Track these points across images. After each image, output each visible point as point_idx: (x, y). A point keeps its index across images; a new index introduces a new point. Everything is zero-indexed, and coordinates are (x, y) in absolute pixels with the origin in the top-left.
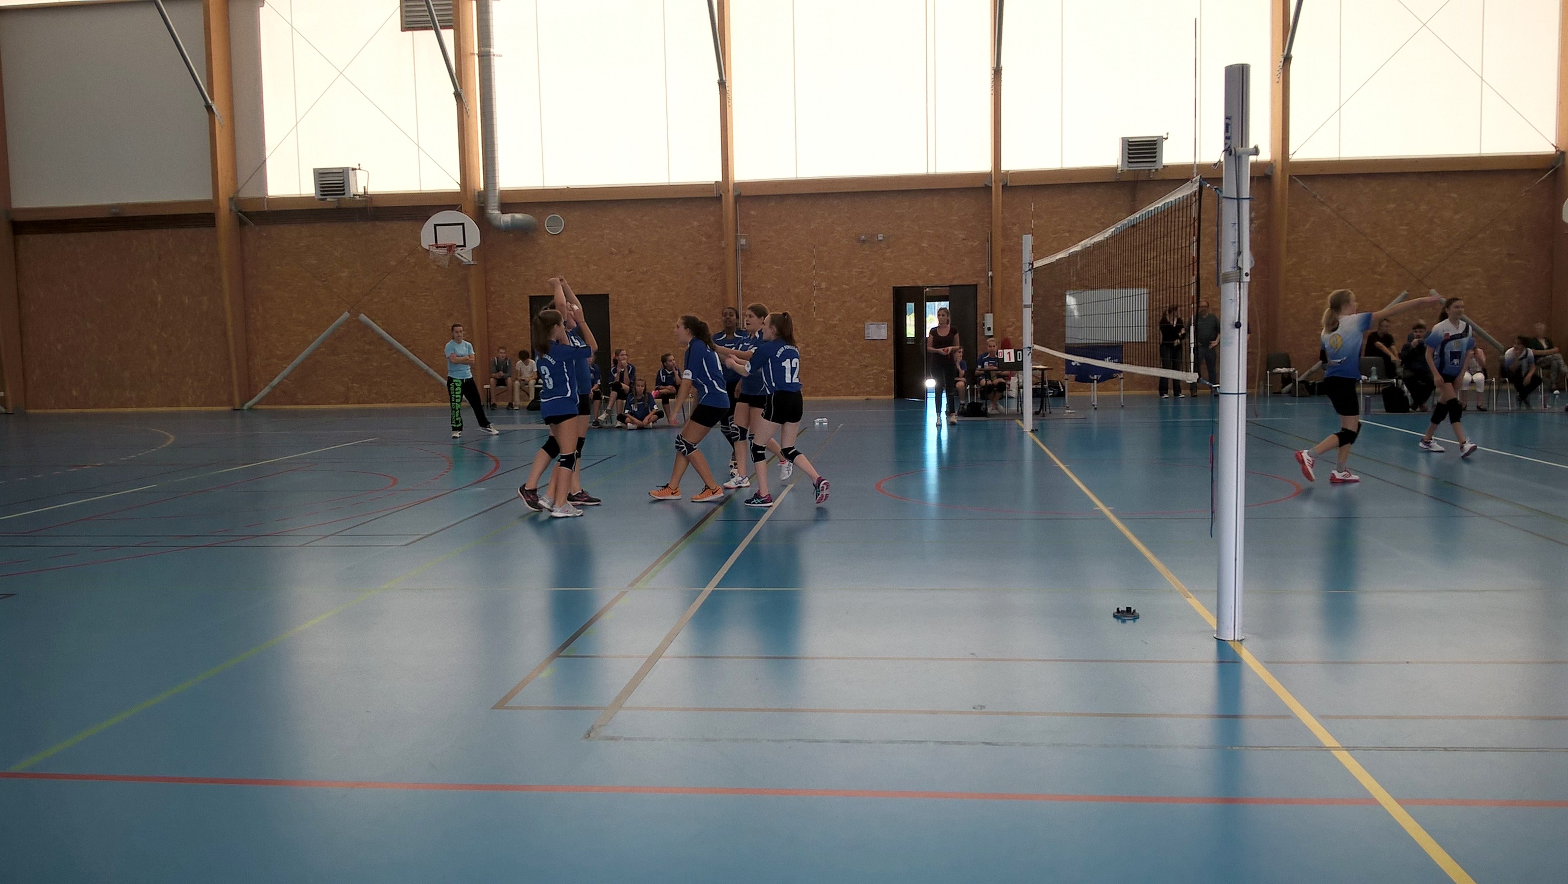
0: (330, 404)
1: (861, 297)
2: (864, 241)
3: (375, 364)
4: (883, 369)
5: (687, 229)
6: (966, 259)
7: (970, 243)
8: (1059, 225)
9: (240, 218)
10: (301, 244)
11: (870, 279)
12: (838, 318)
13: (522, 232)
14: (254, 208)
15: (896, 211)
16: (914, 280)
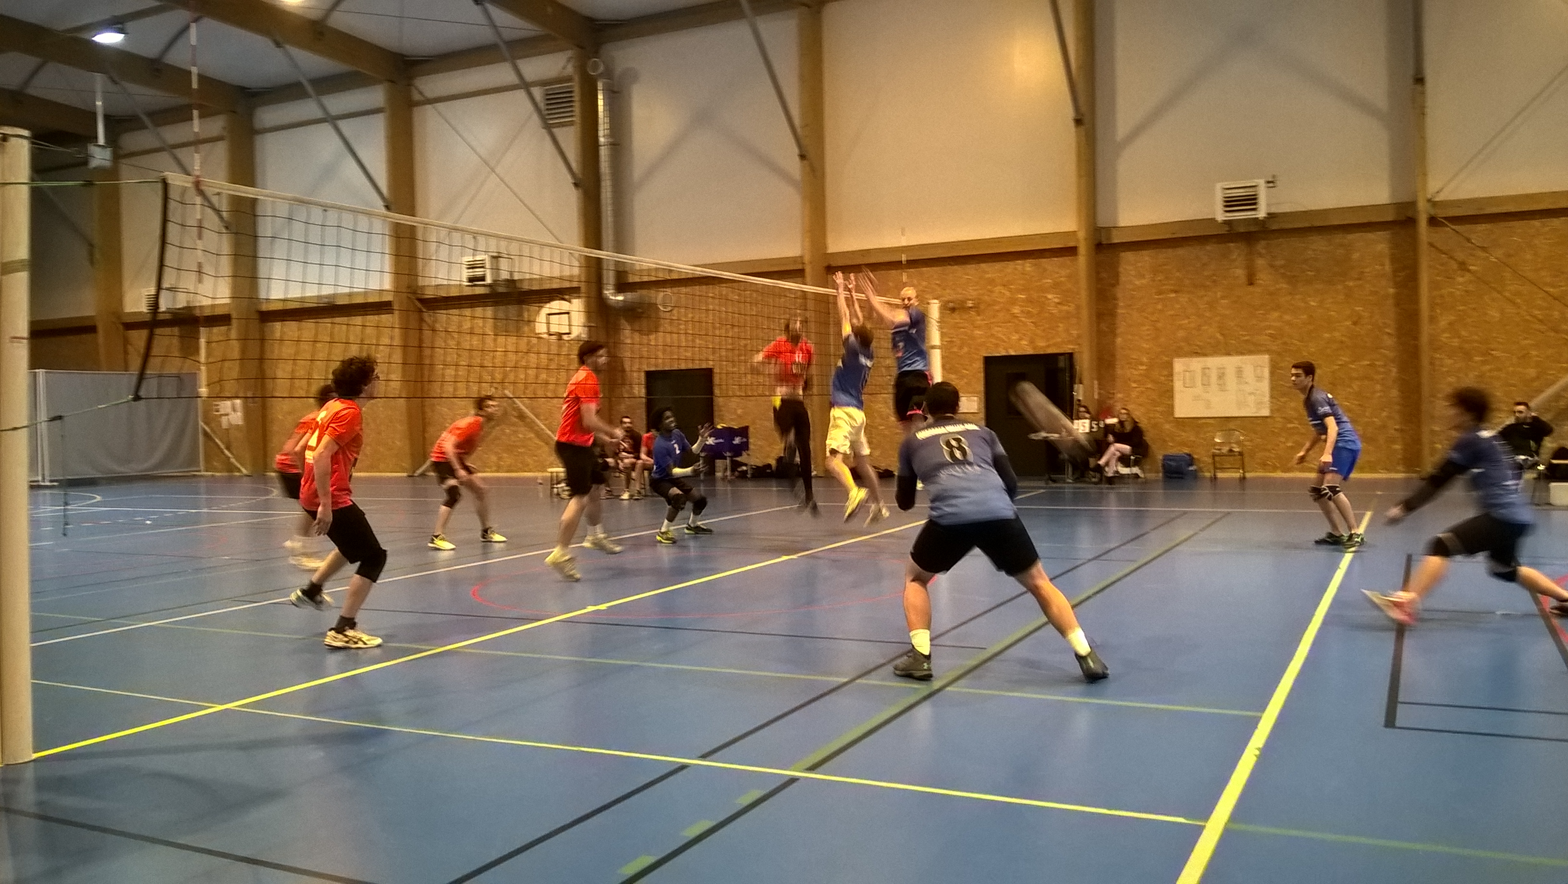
1: (951, 369)
2: (953, 310)
6: (1061, 325)
7: (1064, 308)
8: (1164, 285)
9: (416, 304)
10: (466, 326)
11: (961, 348)
13: (640, 310)
14: (430, 294)
15: (987, 276)
16: (1006, 349)
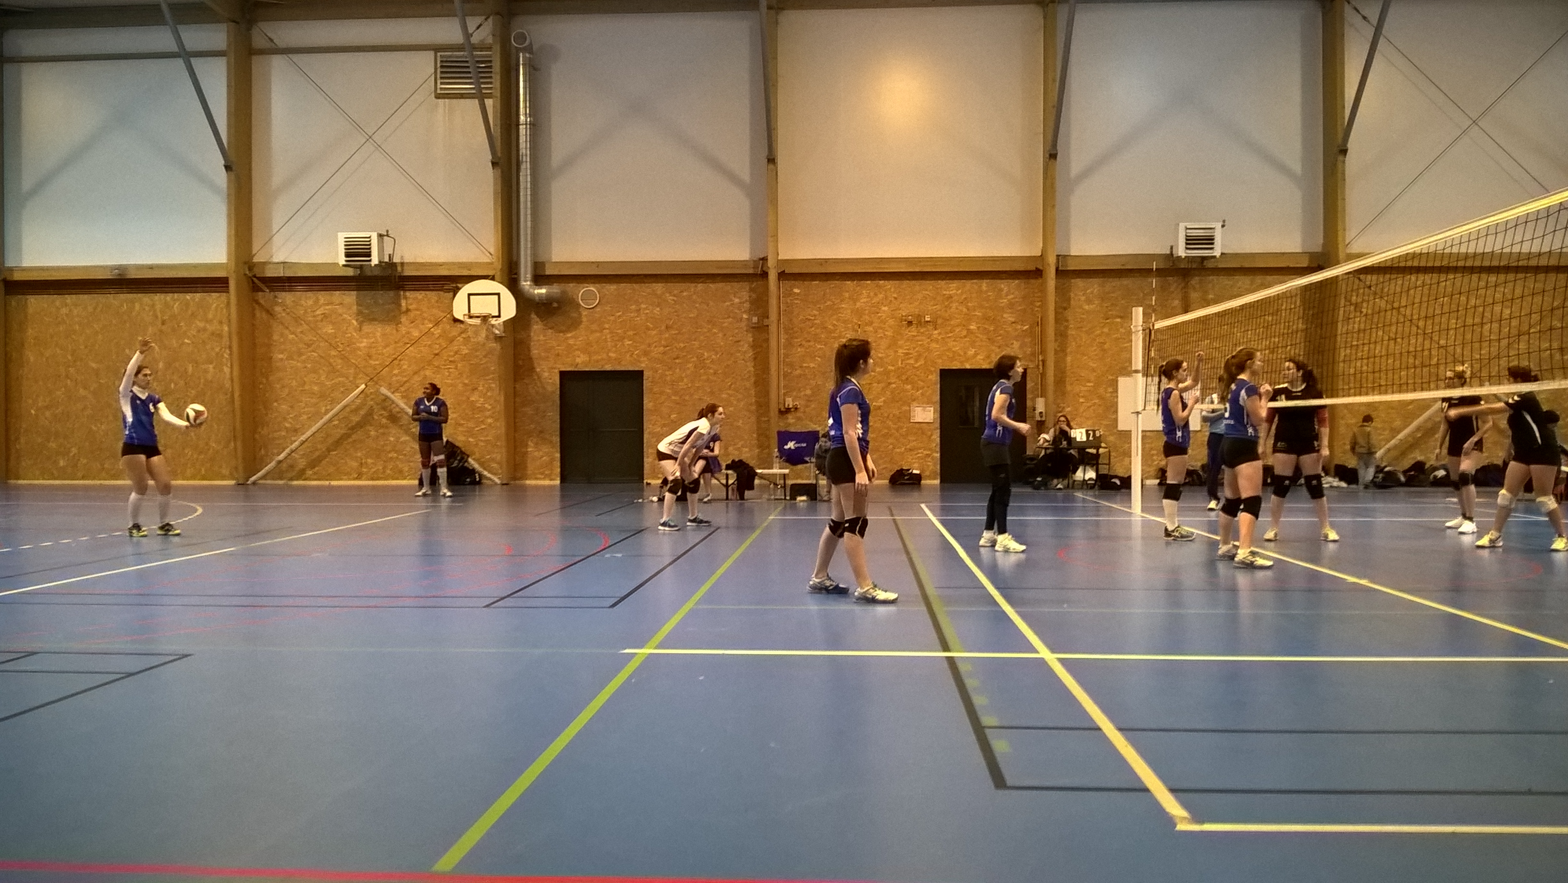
0: (341, 479)
1: (907, 379)
2: (910, 323)
3: (392, 439)
4: (929, 452)
5: (727, 306)
6: (1015, 342)
7: (1019, 327)
8: (1110, 310)
9: (253, 282)
10: (318, 312)
11: (917, 361)
12: (883, 399)
13: (555, 305)
14: (270, 273)
15: (945, 292)
16: (962, 362)
